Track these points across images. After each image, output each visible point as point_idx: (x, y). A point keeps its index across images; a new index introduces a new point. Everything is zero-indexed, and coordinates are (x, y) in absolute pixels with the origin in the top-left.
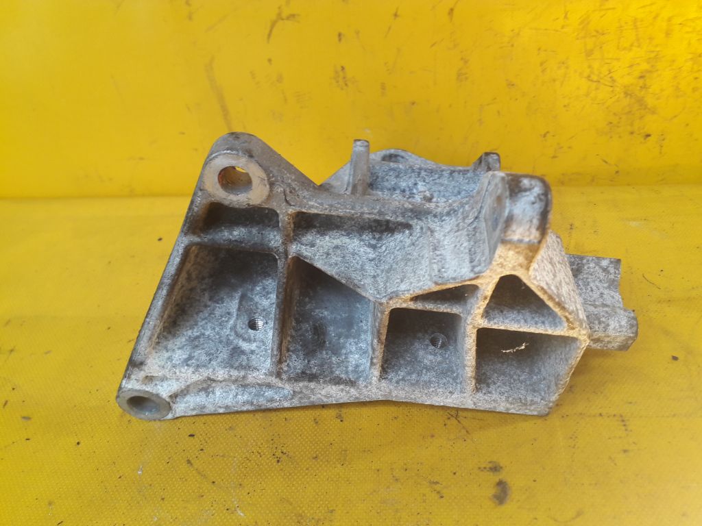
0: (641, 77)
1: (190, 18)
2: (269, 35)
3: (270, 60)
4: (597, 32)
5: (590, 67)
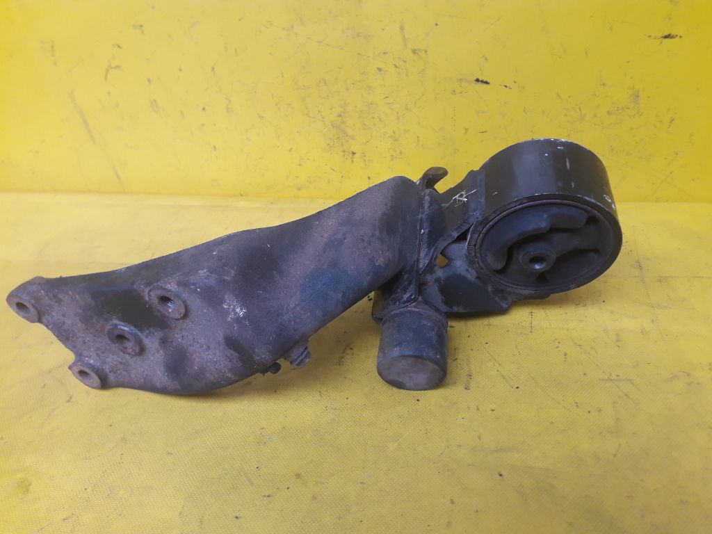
0: (340, 116)
1: (55, 64)
2: (106, 78)
3: (109, 93)
4: (304, 86)
5: (306, 108)
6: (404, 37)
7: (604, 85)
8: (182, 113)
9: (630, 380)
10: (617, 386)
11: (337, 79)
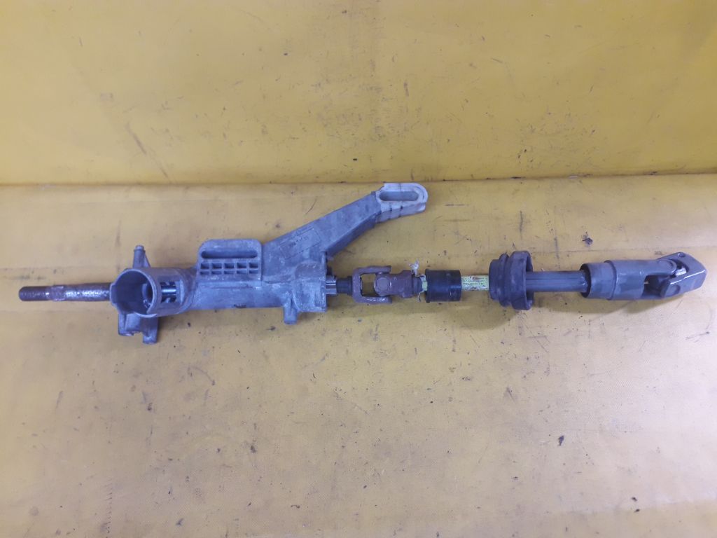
6: (407, 90)
7: (550, 114)
8: (224, 135)
9: (545, 336)
10: (538, 341)
11: (352, 114)
